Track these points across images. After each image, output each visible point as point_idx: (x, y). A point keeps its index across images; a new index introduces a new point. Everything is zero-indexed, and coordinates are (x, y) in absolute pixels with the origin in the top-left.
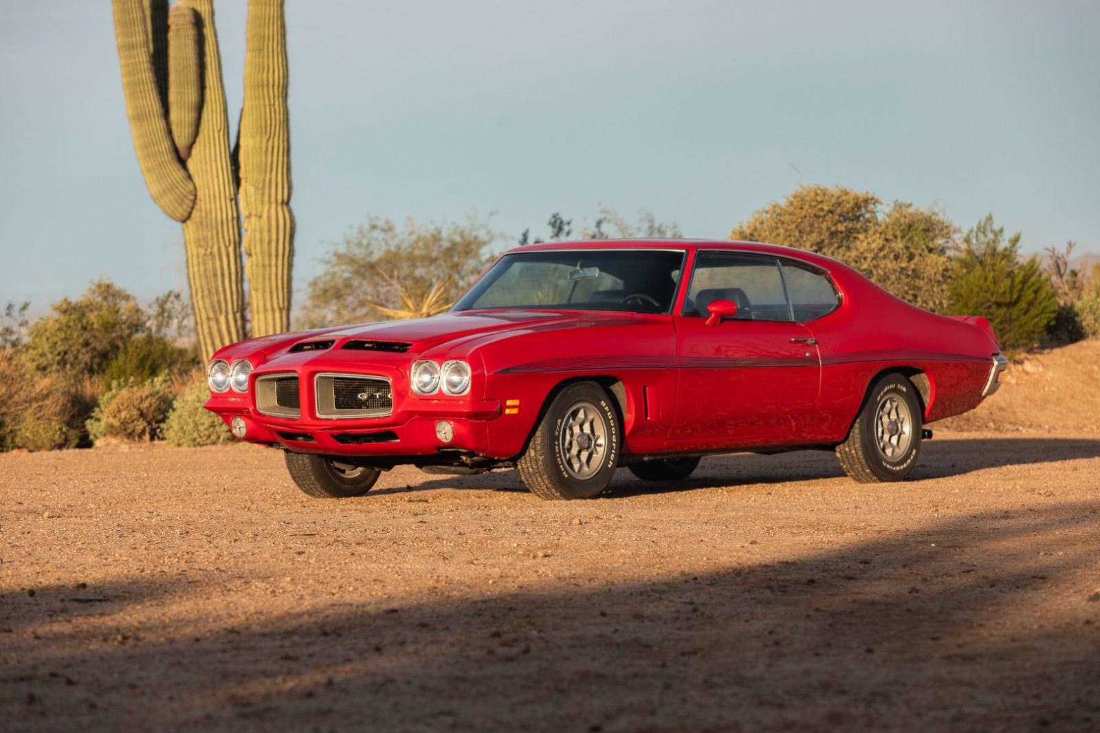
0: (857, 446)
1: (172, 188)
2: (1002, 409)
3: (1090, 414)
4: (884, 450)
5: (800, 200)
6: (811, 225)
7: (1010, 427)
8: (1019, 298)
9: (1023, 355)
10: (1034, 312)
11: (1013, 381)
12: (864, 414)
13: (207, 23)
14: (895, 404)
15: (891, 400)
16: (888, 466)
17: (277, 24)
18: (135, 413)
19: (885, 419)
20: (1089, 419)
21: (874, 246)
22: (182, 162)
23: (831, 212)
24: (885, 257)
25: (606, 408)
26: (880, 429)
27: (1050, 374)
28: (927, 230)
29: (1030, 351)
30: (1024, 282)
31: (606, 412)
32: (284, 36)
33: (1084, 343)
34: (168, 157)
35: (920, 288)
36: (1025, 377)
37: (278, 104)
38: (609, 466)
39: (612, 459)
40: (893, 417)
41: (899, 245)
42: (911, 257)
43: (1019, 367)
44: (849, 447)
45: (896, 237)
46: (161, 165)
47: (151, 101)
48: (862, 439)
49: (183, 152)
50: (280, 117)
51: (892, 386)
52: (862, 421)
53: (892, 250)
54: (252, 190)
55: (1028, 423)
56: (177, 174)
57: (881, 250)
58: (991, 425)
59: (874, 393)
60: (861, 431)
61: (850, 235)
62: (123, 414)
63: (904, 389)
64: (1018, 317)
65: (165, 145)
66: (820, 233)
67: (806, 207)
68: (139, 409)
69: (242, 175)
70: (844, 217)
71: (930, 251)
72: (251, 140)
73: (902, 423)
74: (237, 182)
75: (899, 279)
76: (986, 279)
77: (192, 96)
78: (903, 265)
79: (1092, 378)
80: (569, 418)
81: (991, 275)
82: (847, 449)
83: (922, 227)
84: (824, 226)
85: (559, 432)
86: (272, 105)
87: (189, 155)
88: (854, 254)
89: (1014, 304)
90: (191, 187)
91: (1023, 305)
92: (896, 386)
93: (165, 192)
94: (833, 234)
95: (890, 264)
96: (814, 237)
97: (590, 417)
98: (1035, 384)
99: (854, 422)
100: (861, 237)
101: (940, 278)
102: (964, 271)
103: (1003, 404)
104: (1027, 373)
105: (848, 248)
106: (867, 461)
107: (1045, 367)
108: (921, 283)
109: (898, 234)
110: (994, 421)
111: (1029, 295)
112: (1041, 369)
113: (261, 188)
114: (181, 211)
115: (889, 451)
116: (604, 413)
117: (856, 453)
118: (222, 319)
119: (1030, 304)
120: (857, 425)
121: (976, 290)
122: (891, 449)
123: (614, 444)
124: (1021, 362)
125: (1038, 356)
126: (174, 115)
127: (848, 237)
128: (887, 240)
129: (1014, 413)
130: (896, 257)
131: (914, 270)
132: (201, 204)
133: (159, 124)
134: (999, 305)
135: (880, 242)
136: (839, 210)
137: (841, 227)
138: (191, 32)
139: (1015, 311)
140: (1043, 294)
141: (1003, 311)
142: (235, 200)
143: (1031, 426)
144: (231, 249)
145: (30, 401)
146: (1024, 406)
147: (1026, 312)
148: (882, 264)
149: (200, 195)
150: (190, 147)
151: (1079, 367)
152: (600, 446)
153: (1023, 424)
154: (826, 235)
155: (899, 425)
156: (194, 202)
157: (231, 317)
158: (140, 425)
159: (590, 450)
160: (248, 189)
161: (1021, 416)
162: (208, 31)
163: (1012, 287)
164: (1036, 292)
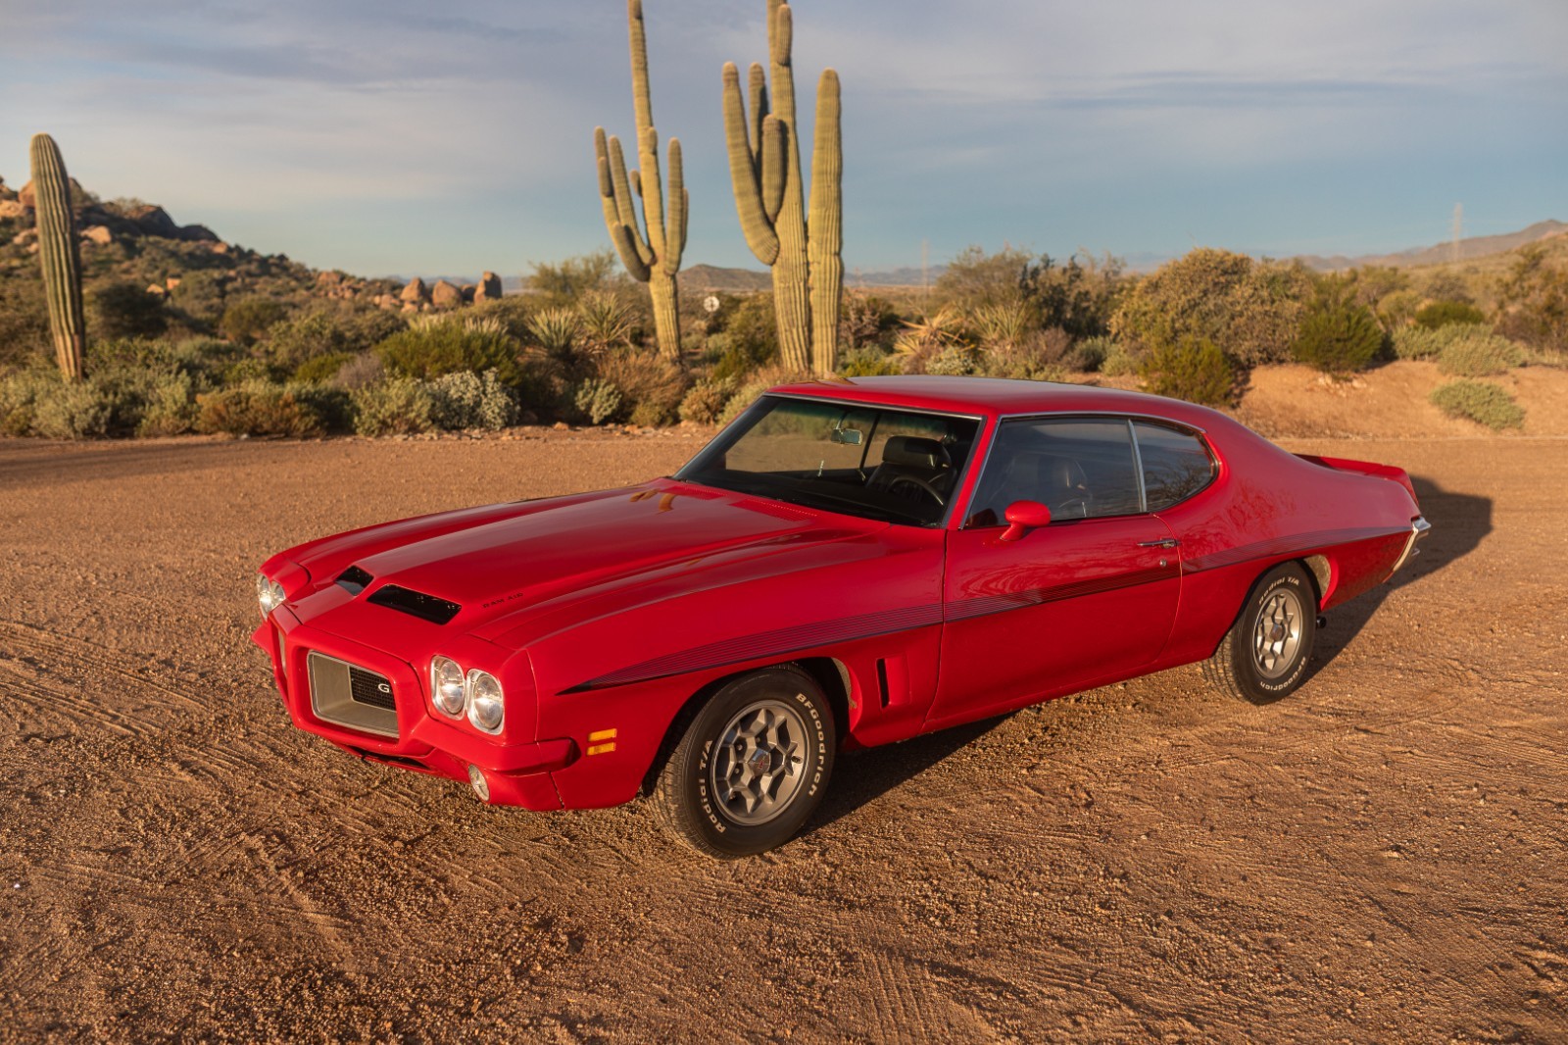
0: (1227, 665)
1: (762, 243)
2: (1335, 418)
3: (1404, 424)
4: (1263, 664)
5: (1194, 259)
6: (1200, 277)
7: (1342, 434)
8: (1354, 335)
9: (1352, 375)
10: (1363, 344)
11: (1344, 395)
12: (1240, 625)
13: (791, 130)
14: (1282, 601)
15: (1277, 597)
16: (1268, 687)
17: (835, 130)
18: (702, 406)
19: (1268, 623)
20: (1402, 428)
21: (1246, 295)
22: (770, 223)
23: (1216, 268)
24: (1254, 302)
25: (808, 704)
26: (1260, 639)
27: (1372, 390)
28: (1286, 282)
29: (1357, 371)
30: (1358, 322)
31: (808, 710)
32: (839, 138)
33: (1396, 364)
34: (760, 222)
35: (1278, 325)
36: (1353, 392)
37: (834, 187)
38: (811, 793)
39: (817, 781)
40: (1279, 617)
41: (1265, 293)
42: (1273, 302)
43: (1349, 384)
44: (1215, 663)
45: (1262, 286)
46: (755, 227)
47: (749, 183)
48: (1234, 657)
49: (771, 218)
50: (834, 194)
51: (1280, 582)
52: (1236, 633)
53: (1259, 297)
54: (815, 245)
55: (1356, 431)
56: (766, 233)
57: (1251, 297)
58: (1328, 432)
59: (1255, 594)
60: (1234, 646)
61: (1228, 285)
62: (694, 407)
63: (1297, 582)
64: (1352, 348)
65: (758, 213)
66: (1207, 283)
67: (1197, 264)
68: (706, 404)
69: (810, 234)
70: (1225, 272)
71: (1287, 296)
72: (815, 211)
73: (1289, 624)
74: (807, 238)
75: (1263, 319)
76: (1330, 321)
77: (776, 180)
78: (1267, 308)
79: (1404, 394)
80: (735, 728)
81: (1334, 318)
82: (1213, 666)
83: (1282, 279)
84: (1210, 278)
85: (709, 763)
86: (829, 187)
87: (776, 220)
88: (1230, 299)
89: (1351, 338)
90: (775, 242)
91: (1355, 340)
92: (1286, 580)
93: (757, 245)
94: (1216, 284)
95: (1257, 308)
96: (1202, 286)
97: (780, 718)
98: (1361, 397)
99: (1226, 634)
100: (1237, 287)
101: (1294, 319)
102: (1312, 313)
103: (1336, 414)
104: (1354, 388)
105: (1226, 294)
106: (1239, 684)
107: (1368, 383)
108: (1278, 321)
109: (1265, 285)
110: (1330, 429)
111: (1361, 333)
112: (1365, 385)
113: (821, 243)
114: (769, 258)
115: (1269, 663)
116: (803, 711)
117: (1225, 673)
118: (795, 331)
119: (1362, 339)
120: (1228, 638)
121: (1321, 329)
122: (1272, 661)
123: (821, 757)
124: (1350, 381)
125: (1364, 376)
126: (765, 193)
127: (1227, 287)
128: (1256, 289)
129: (1345, 422)
130: (1263, 302)
131: (1275, 313)
132: (783, 254)
133: (753, 200)
134: (1338, 340)
135: (1251, 291)
136: (1222, 267)
137: (1222, 279)
138: (777, 136)
139: (1349, 345)
140: (1371, 332)
141: (1340, 345)
142: (805, 251)
143: (1358, 434)
144: (802, 284)
145: (657, 385)
146: (1352, 416)
147: (1358, 345)
148: (1251, 307)
149: (782, 246)
150: (776, 215)
151: (1394, 384)
152: (797, 760)
153: (1352, 432)
154: (1210, 286)
155: (1286, 626)
156: (778, 252)
157: (800, 330)
158: (706, 415)
159: (776, 772)
160: (812, 245)
161: (1350, 425)
162: (791, 136)
163: (1349, 328)
164: (1366, 330)
